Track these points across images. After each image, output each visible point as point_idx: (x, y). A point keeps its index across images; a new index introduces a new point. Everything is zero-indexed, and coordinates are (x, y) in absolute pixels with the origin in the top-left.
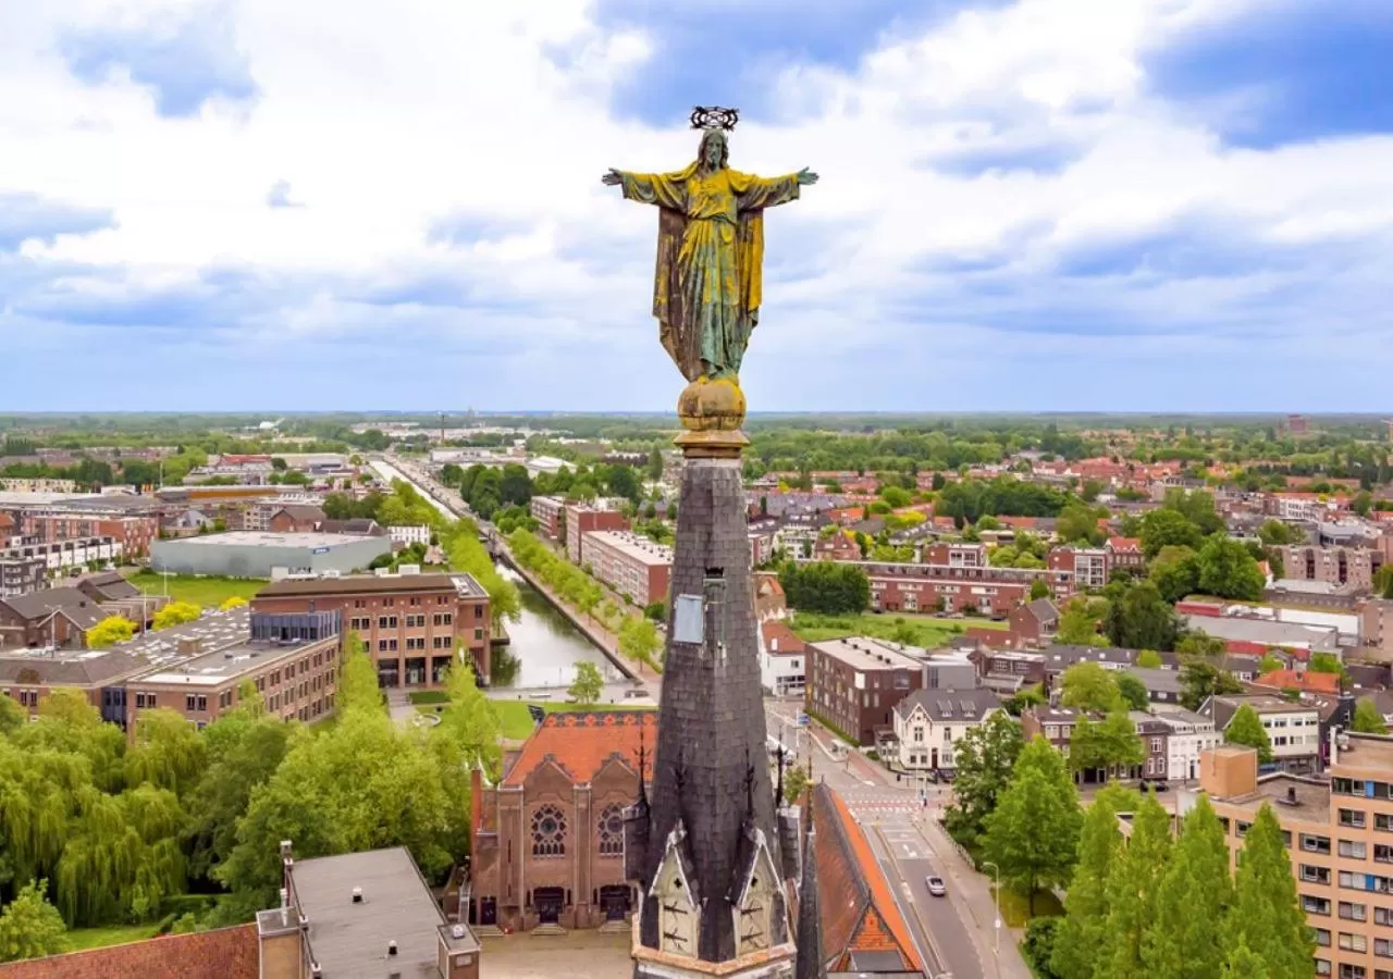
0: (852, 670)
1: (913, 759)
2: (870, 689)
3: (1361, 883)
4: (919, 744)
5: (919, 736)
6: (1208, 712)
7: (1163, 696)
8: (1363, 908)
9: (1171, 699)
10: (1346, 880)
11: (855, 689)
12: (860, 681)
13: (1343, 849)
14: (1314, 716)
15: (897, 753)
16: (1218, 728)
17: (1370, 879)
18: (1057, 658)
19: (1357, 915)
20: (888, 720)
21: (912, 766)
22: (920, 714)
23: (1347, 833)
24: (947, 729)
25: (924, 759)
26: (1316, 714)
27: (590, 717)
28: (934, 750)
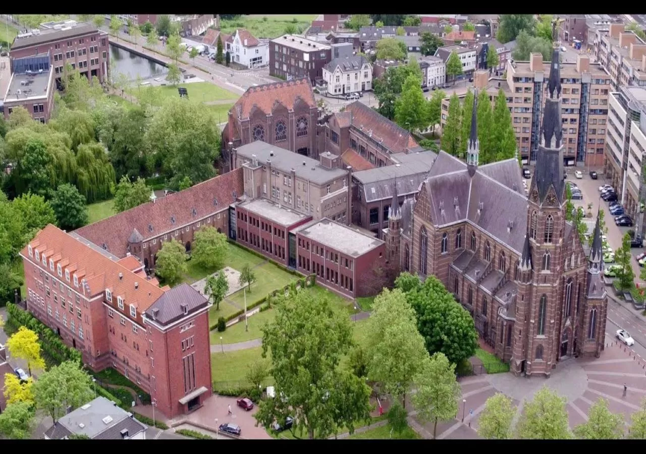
0: (301, 53)
1: (336, 91)
2: (311, 61)
3: (520, 111)
4: (338, 83)
5: (338, 80)
6: (438, 55)
7: (411, 49)
8: (520, 118)
9: (414, 50)
10: (516, 110)
11: (304, 62)
12: (306, 57)
13: (516, 100)
14: (474, 52)
15: (326, 89)
16: (444, 62)
17: (522, 108)
18: (364, 35)
19: (518, 121)
20: (320, 74)
21: (336, 94)
22: (338, 70)
23: (518, 95)
24: (348, 75)
25: (340, 90)
26: (475, 52)
27: (265, 87)
28: (344, 85)
